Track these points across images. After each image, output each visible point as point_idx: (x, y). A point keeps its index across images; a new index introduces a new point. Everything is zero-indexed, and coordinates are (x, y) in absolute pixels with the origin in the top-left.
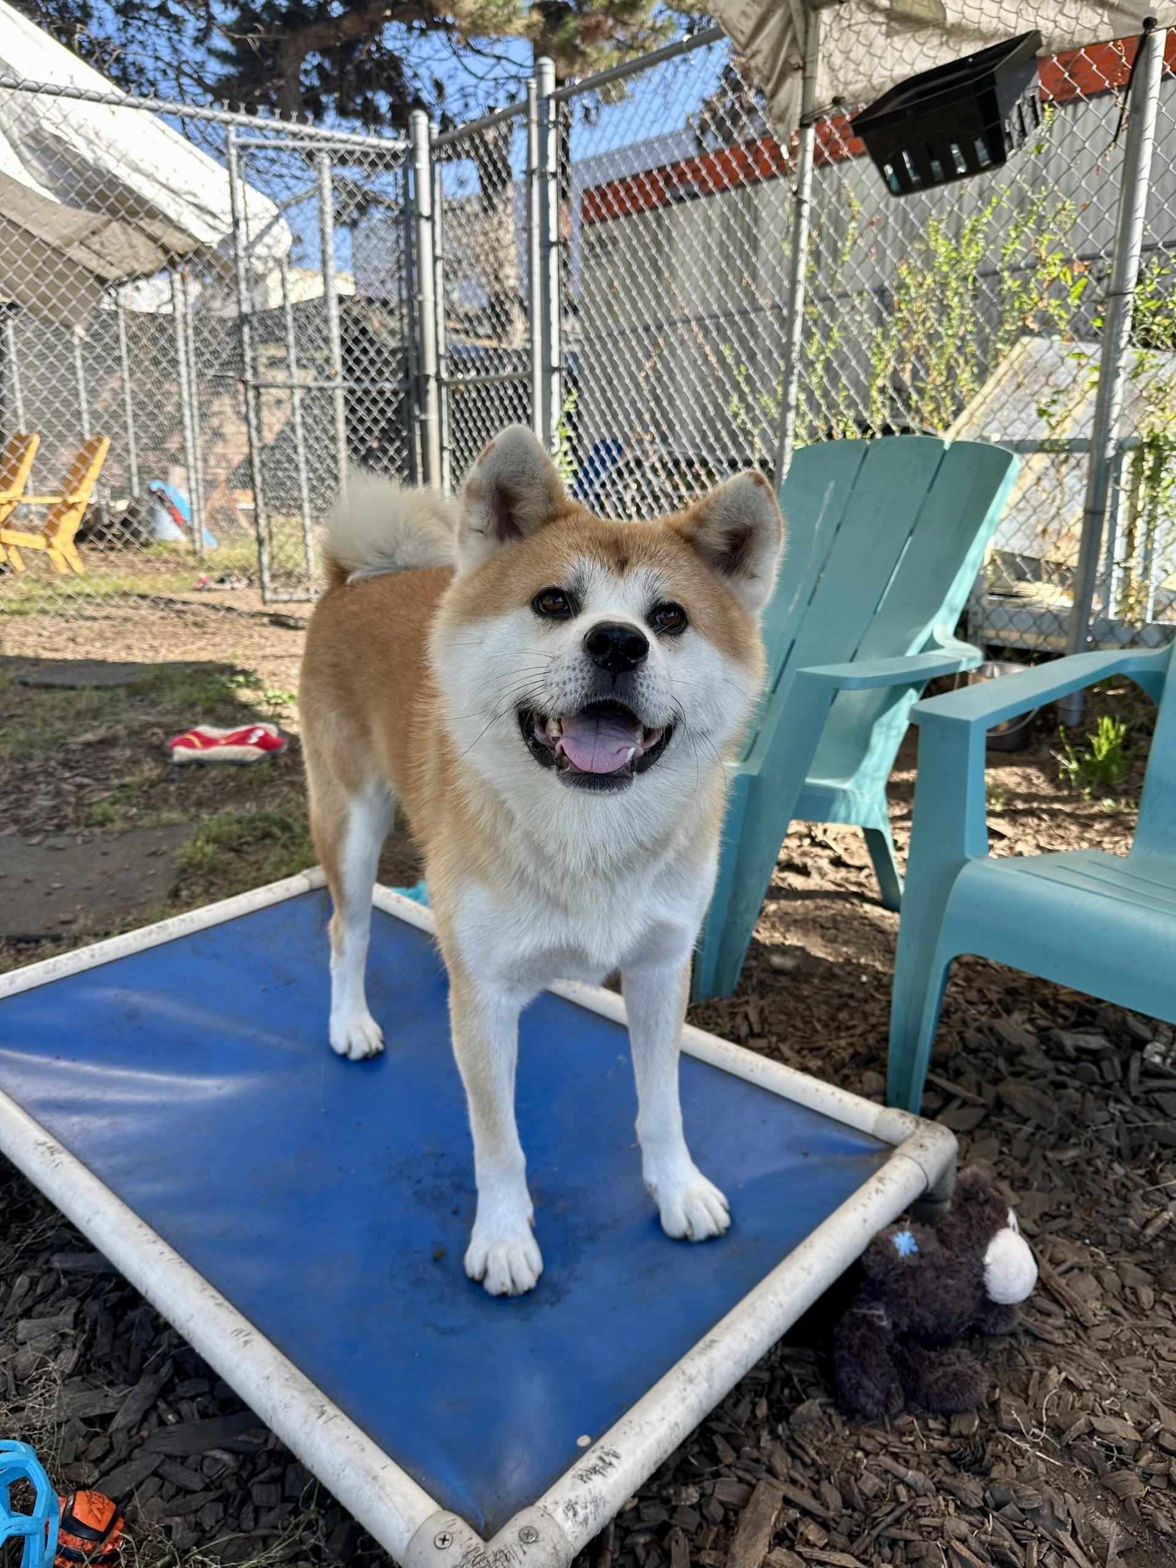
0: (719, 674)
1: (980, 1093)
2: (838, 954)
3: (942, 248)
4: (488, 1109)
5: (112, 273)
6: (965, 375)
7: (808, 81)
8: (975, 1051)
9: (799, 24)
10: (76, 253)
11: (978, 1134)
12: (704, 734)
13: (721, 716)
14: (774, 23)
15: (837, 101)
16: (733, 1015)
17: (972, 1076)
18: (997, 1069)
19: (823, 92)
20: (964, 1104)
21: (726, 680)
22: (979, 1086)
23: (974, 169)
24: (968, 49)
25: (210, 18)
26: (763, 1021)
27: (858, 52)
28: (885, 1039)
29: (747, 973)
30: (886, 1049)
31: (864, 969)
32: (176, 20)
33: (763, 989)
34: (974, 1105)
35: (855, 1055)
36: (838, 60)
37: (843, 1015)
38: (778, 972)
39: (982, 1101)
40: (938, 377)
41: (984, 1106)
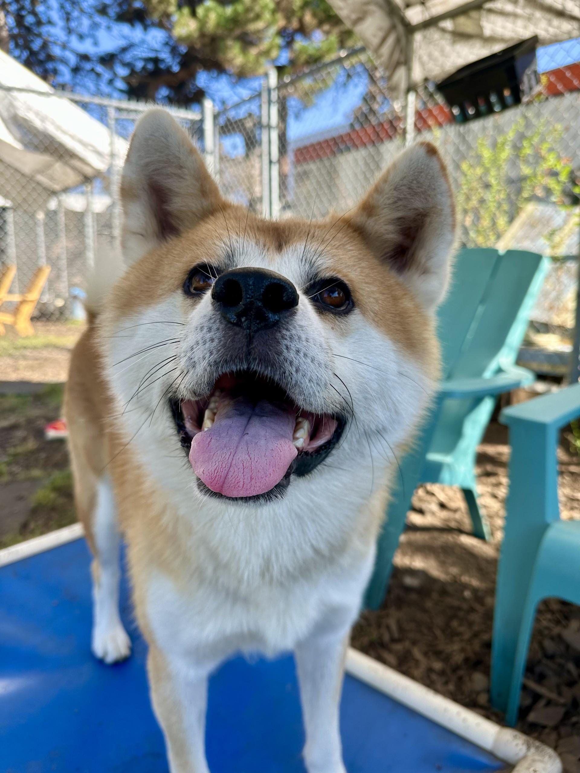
0: (393, 367)
1: (560, 694)
2: (447, 573)
3: (487, 154)
4: (182, 751)
5: (57, 187)
6: (502, 221)
7: (409, 70)
8: (551, 657)
9: (403, 41)
10: (40, 178)
11: (564, 730)
12: (380, 432)
13: (397, 412)
14: (391, 41)
15: (426, 80)
16: (379, 626)
17: (553, 680)
18: (569, 672)
19: (417, 74)
20: (549, 703)
21: (401, 374)
22: (558, 687)
23: (505, 107)
24: (497, 48)
25: (115, 75)
26: (401, 629)
27: (436, 54)
28: (488, 645)
29: (389, 591)
30: (489, 653)
31: (465, 586)
32: (98, 75)
33: (400, 603)
34: (557, 704)
35: (467, 660)
36: (425, 58)
37: (455, 624)
38: (408, 589)
39: (562, 700)
40: (486, 223)
41: (564, 705)
